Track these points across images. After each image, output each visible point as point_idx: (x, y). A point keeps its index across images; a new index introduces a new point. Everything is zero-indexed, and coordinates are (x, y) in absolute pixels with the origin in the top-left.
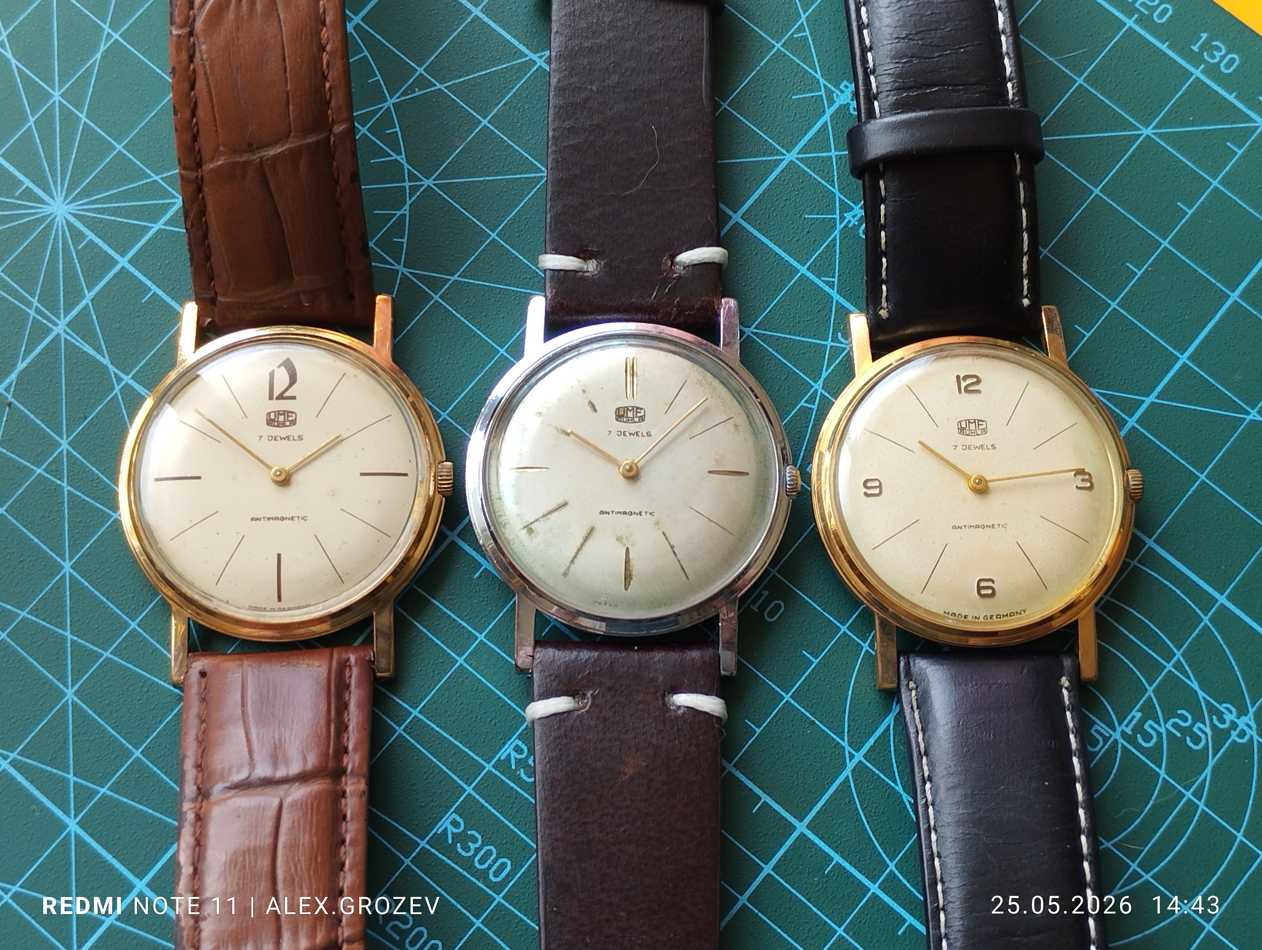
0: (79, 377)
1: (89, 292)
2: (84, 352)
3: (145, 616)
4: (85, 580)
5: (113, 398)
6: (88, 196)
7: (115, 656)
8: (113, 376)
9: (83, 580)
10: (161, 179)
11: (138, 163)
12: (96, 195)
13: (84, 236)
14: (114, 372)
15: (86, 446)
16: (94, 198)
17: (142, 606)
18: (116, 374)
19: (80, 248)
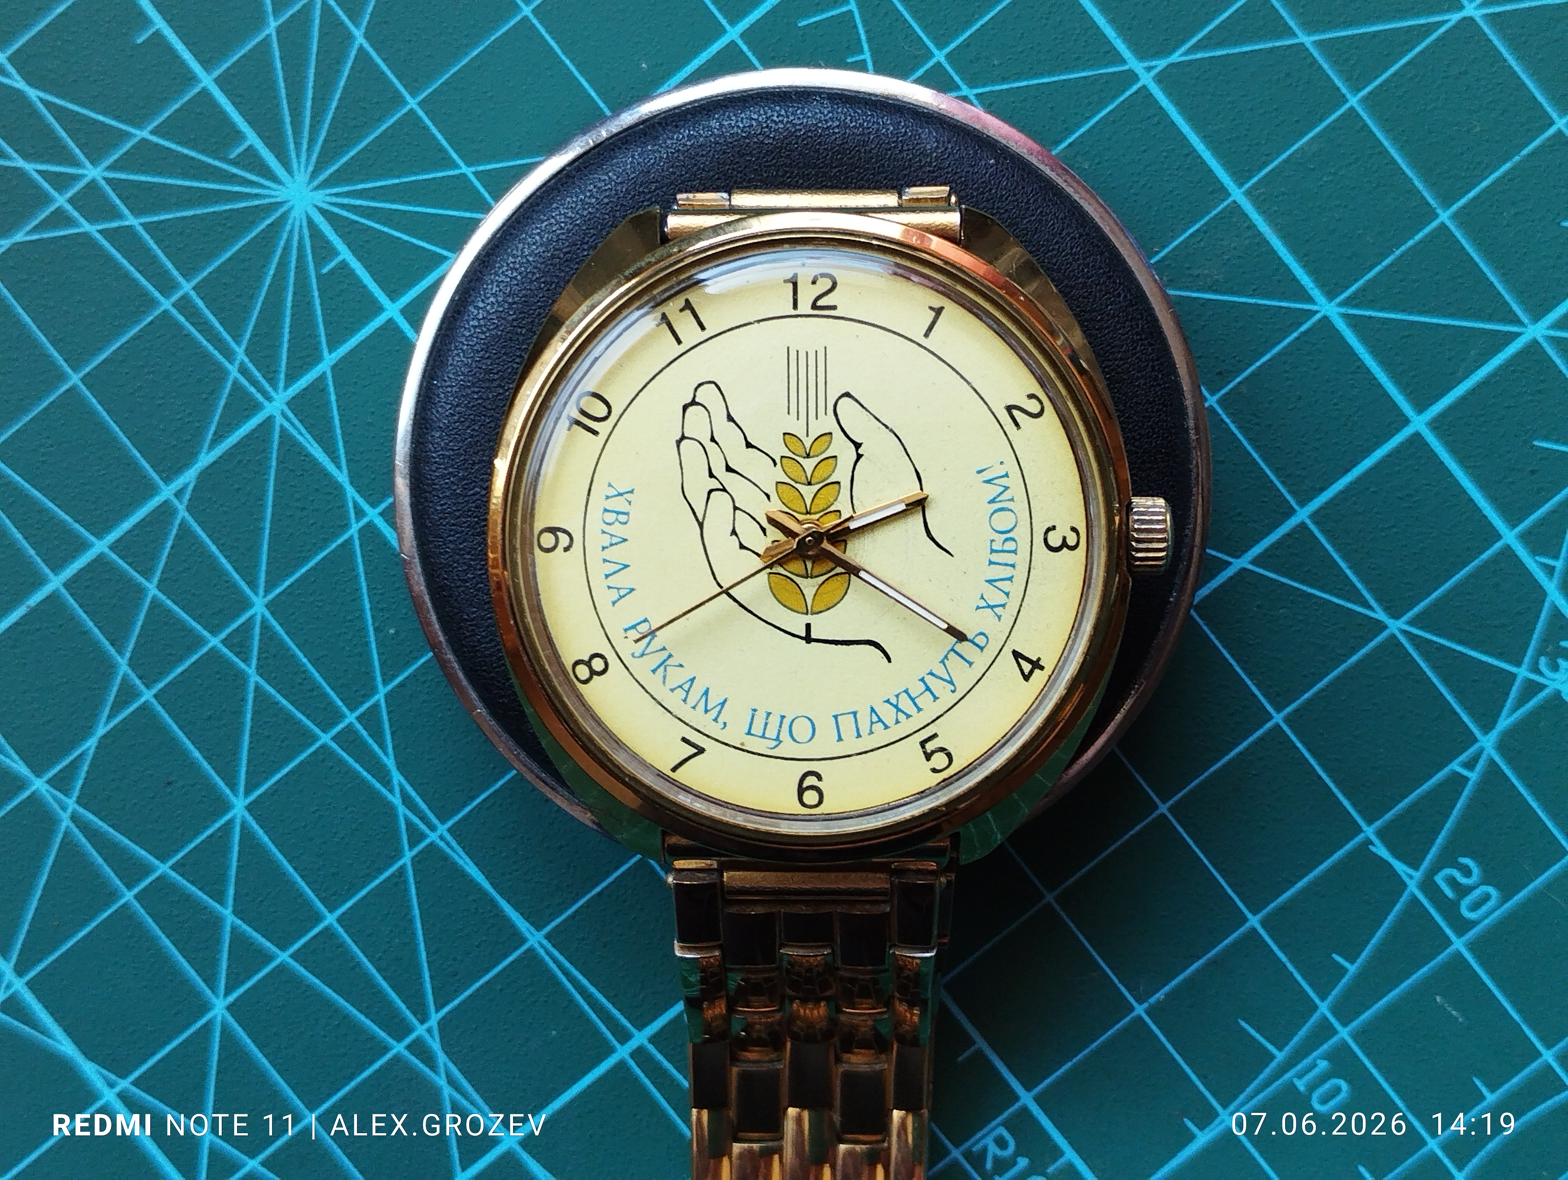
0: (297, 496)
1: (330, 352)
2: (308, 455)
3: (351, 908)
4: (266, 832)
5: (346, 541)
6: (349, 181)
7: (296, 961)
8: (351, 505)
9: (261, 832)
10: (475, 173)
11: (439, 136)
12: (362, 181)
13: (334, 253)
14: (353, 498)
15: (293, 613)
16: (360, 187)
17: (349, 889)
18: (355, 504)
19: (325, 271)
